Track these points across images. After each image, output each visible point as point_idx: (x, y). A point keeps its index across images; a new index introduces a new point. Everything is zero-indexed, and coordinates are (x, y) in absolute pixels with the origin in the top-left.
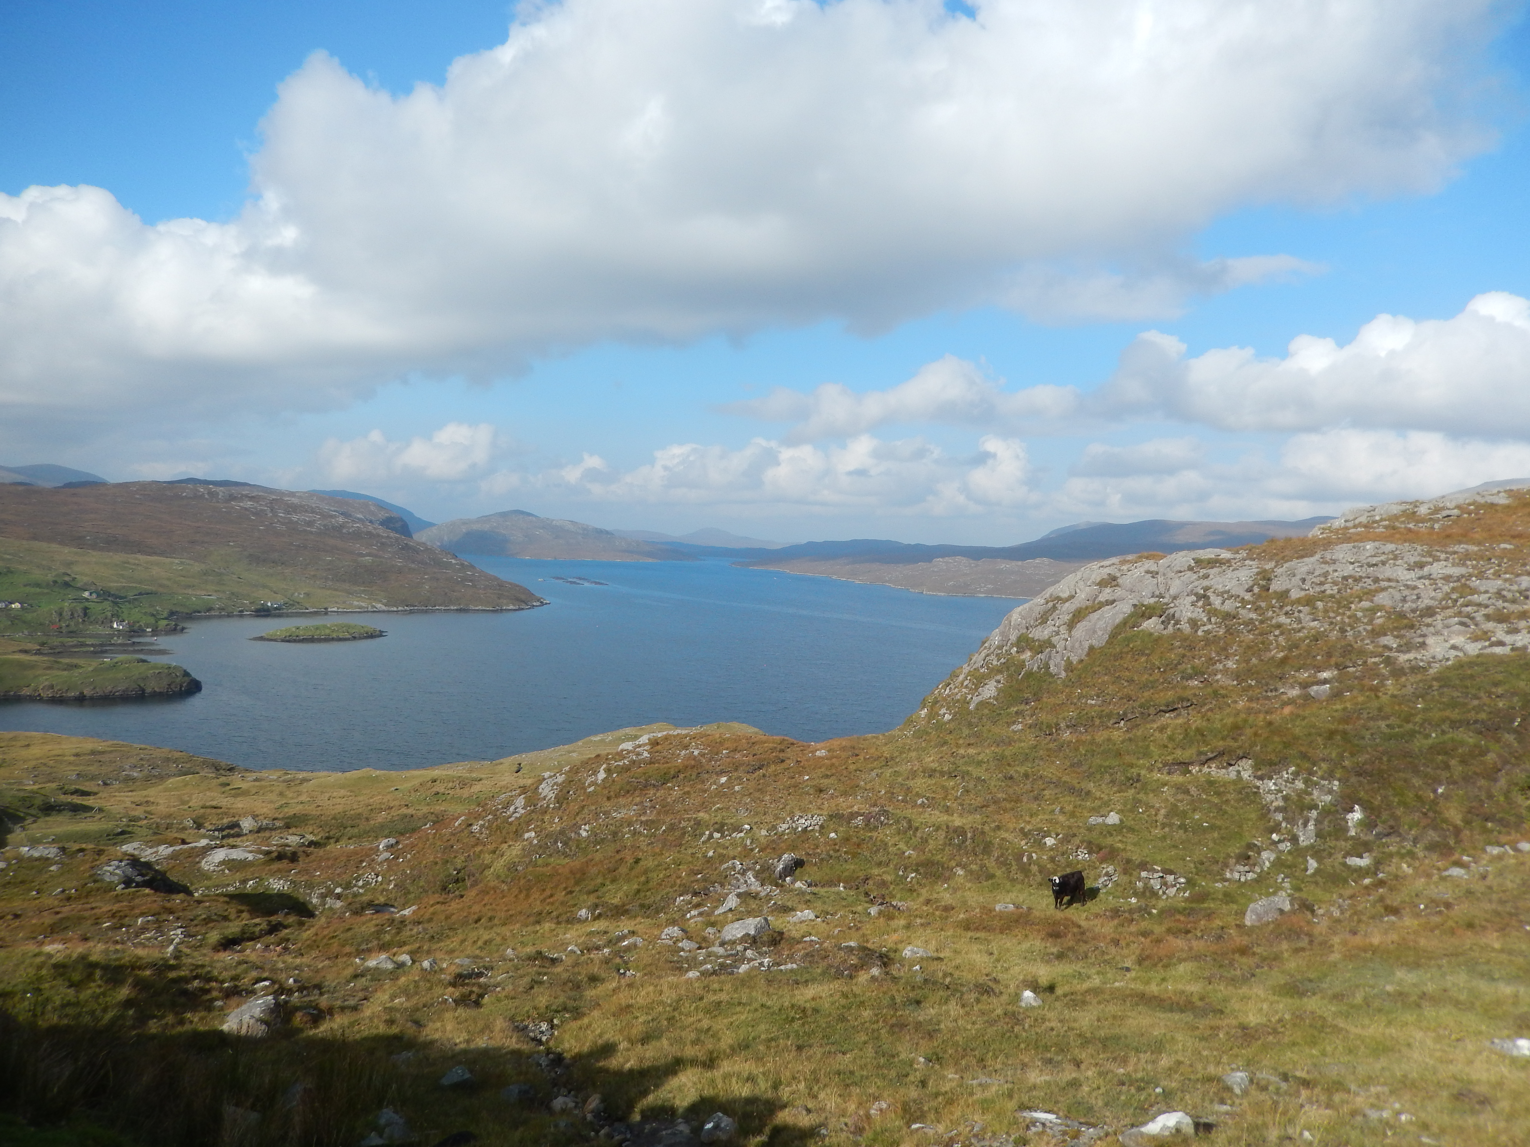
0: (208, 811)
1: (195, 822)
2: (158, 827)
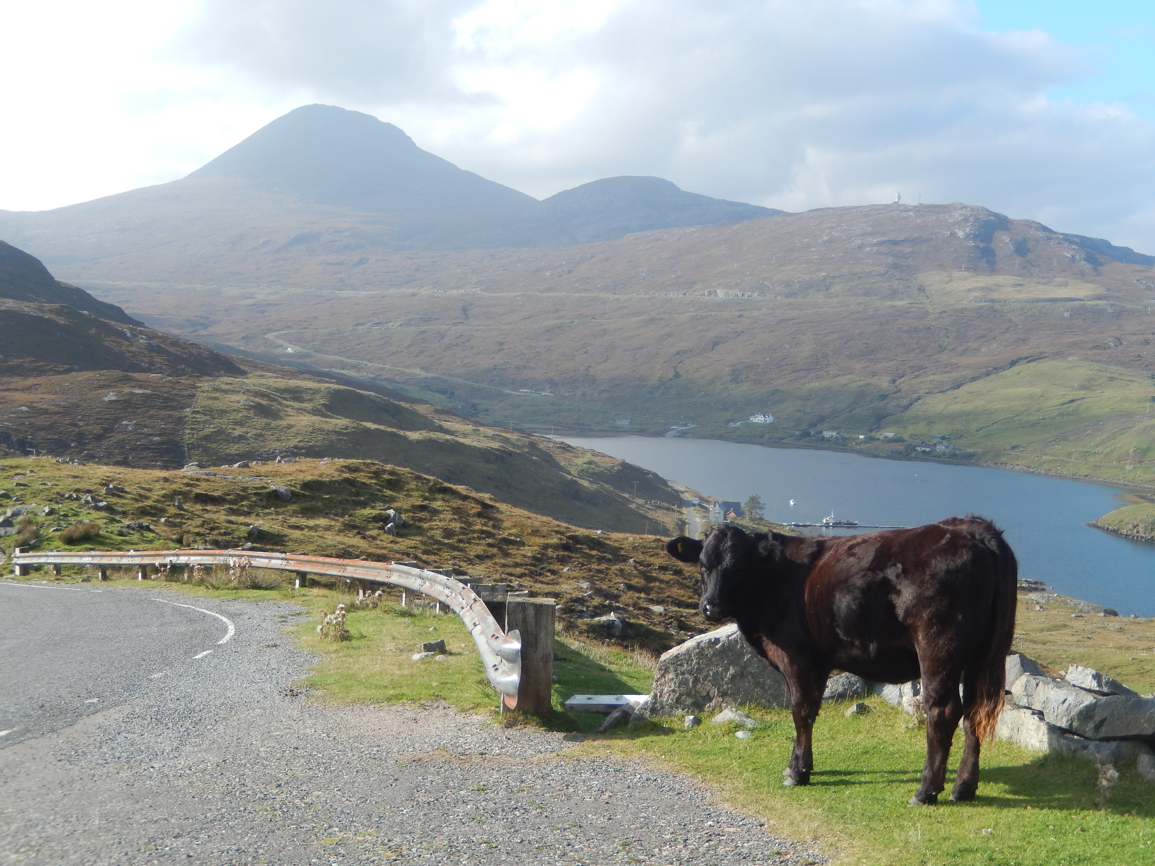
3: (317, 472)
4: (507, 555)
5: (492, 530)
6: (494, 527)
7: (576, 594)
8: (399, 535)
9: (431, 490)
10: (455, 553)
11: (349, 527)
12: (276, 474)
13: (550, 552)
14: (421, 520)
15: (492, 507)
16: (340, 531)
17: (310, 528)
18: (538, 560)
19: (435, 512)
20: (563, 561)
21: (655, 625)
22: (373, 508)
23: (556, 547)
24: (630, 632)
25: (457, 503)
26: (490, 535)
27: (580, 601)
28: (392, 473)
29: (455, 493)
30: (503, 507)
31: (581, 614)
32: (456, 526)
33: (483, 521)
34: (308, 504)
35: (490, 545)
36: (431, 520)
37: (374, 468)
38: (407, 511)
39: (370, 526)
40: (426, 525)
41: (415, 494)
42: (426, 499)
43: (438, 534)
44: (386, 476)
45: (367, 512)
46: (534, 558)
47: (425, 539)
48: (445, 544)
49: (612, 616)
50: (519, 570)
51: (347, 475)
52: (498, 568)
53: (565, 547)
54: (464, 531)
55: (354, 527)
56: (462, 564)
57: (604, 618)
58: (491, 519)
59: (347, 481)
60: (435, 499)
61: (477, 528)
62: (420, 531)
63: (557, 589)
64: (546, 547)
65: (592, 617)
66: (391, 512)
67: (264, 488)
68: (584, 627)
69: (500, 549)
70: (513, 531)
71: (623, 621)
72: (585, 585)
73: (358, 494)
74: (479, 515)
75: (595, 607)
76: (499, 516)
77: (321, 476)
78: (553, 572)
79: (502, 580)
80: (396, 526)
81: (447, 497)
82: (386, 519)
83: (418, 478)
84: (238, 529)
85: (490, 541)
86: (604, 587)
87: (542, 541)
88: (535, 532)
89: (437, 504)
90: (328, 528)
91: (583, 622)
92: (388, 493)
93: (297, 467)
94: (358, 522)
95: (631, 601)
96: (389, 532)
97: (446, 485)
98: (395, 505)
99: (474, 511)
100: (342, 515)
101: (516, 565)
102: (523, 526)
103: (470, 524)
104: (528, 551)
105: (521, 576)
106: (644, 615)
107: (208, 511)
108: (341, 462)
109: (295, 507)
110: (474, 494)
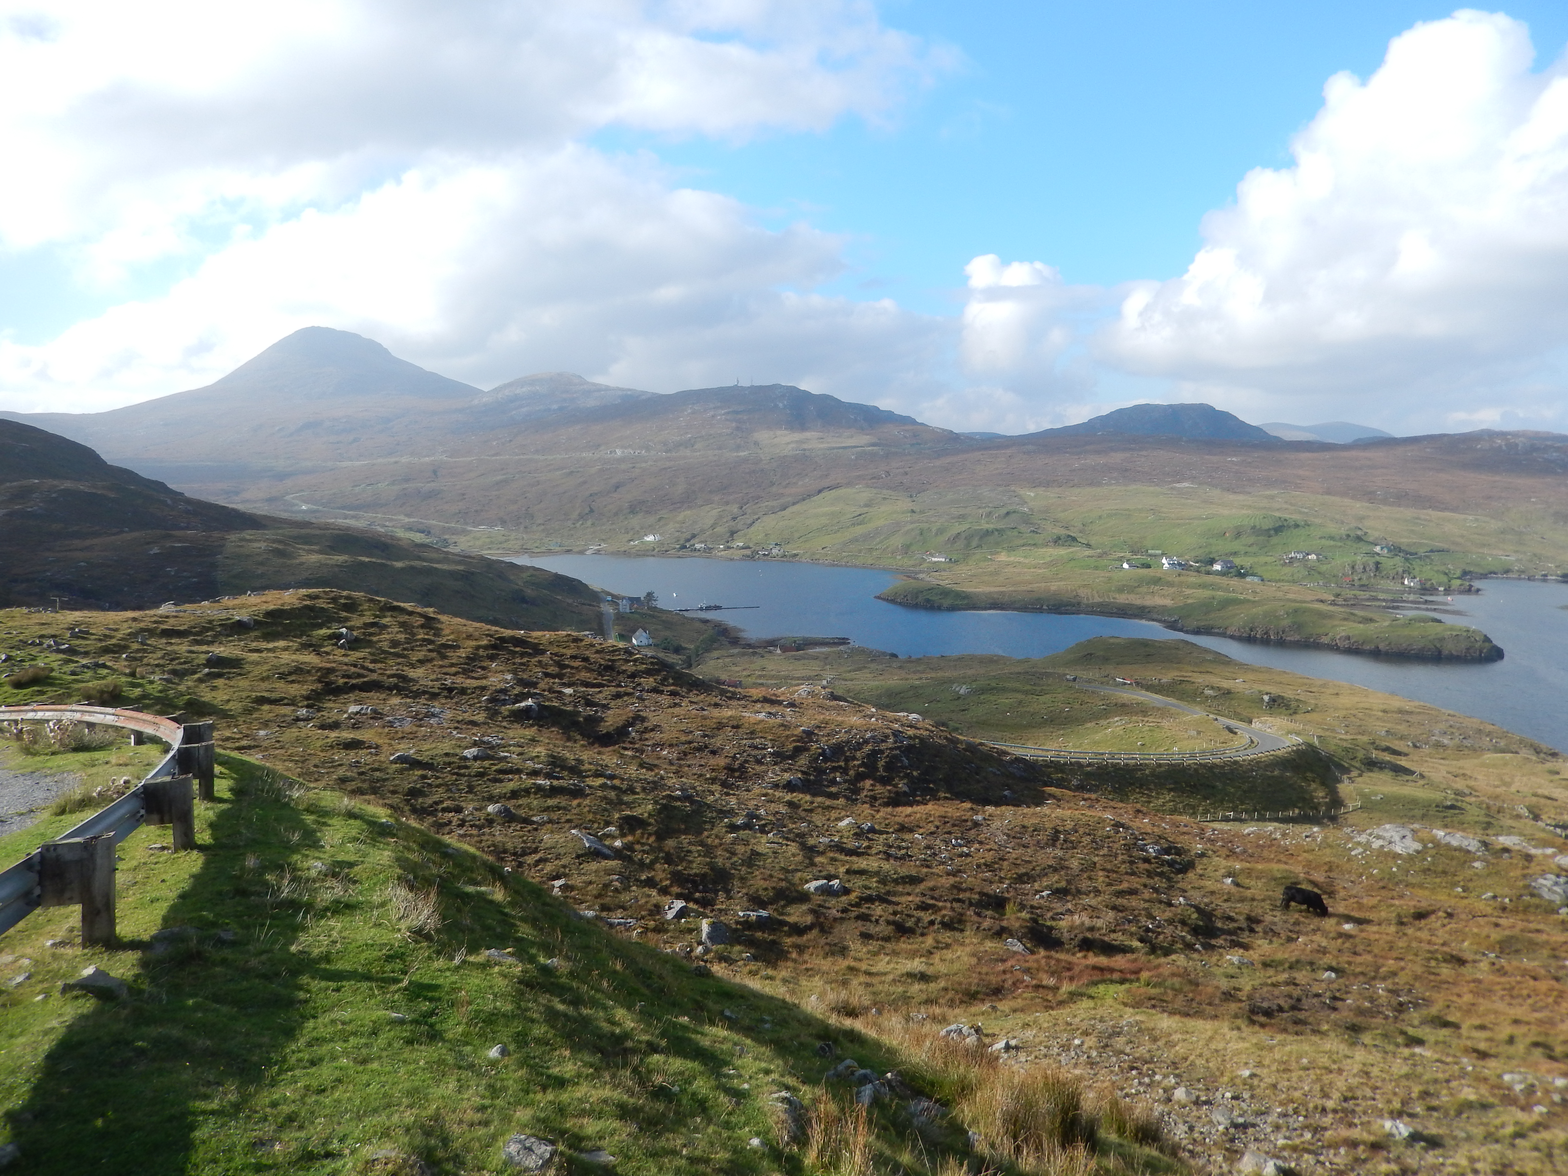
0: (1543, 801)
1: (1530, 812)
2: (1488, 808)
3: (280, 602)
4: (444, 657)
5: (432, 638)
6: (435, 635)
7: (502, 686)
8: (351, 649)
9: (382, 609)
10: (400, 660)
11: (305, 646)
12: (242, 607)
13: (481, 652)
14: (371, 634)
15: (434, 619)
16: (297, 650)
17: (269, 650)
18: (472, 659)
19: (385, 627)
20: (492, 658)
21: (565, 704)
22: (329, 628)
23: (486, 647)
24: (546, 714)
25: (404, 618)
26: (430, 642)
27: (504, 691)
28: (347, 598)
29: (402, 610)
30: (443, 618)
31: (504, 703)
32: (401, 637)
33: (425, 631)
34: (269, 630)
35: (430, 651)
36: (380, 634)
37: (332, 595)
38: (359, 628)
39: (326, 643)
40: (375, 639)
41: (368, 613)
42: (376, 616)
43: (385, 645)
44: (342, 601)
45: (324, 632)
46: (468, 658)
47: (373, 650)
48: (391, 653)
49: (530, 702)
50: (453, 670)
51: (308, 603)
52: (435, 669)
53: (494, 647)
54: (407, 640)
55: (311, 645)
56: (405, 668)
57: (523, 704)
58: (431, 628)
59: (306, 607)
60: (385, 617)
61: (419, 637)
62: (370, 644)
63: (484, 682)
64: (478, 648)
65: (514, 703)
66: (344, 630)
67: (229, 619)
68: (507, 713)
69: (439, 653)
70: (452, 637)
71: (539, 705)
72: (509, 677)
73: (316, 618)
74: (422, 626)
75: (516, 695)
76: (439, 626)
77: (283, 605)
78: (483, 668)
79: (437, 680)
80: (348, 642)
81: (394, 614)
82: (339, 636)
83: (371, 600)
84: (197, 658)
85: (430, 647)
86: (525, 677)
87: (474, 643)
88: (469, 637)
89: (385, 621)
90: (286, 649)
91: (505, 709)
92: (344, 614)
93: (264, 599)
94: (314, 641)
95: (547, 687)
96: (342, 647)
97: (395, 603)
98: (349, 624)
99: (419, 623)
100: (300, 637)
101: (452, 665)
102: (459, 632)
103: (414, 635)
104: (462, 653)
105: (455, 674)
106: (556, 698)
107: (171, 644)
108: (303, 591)
109: (256, 633)
110: (419, 610)
